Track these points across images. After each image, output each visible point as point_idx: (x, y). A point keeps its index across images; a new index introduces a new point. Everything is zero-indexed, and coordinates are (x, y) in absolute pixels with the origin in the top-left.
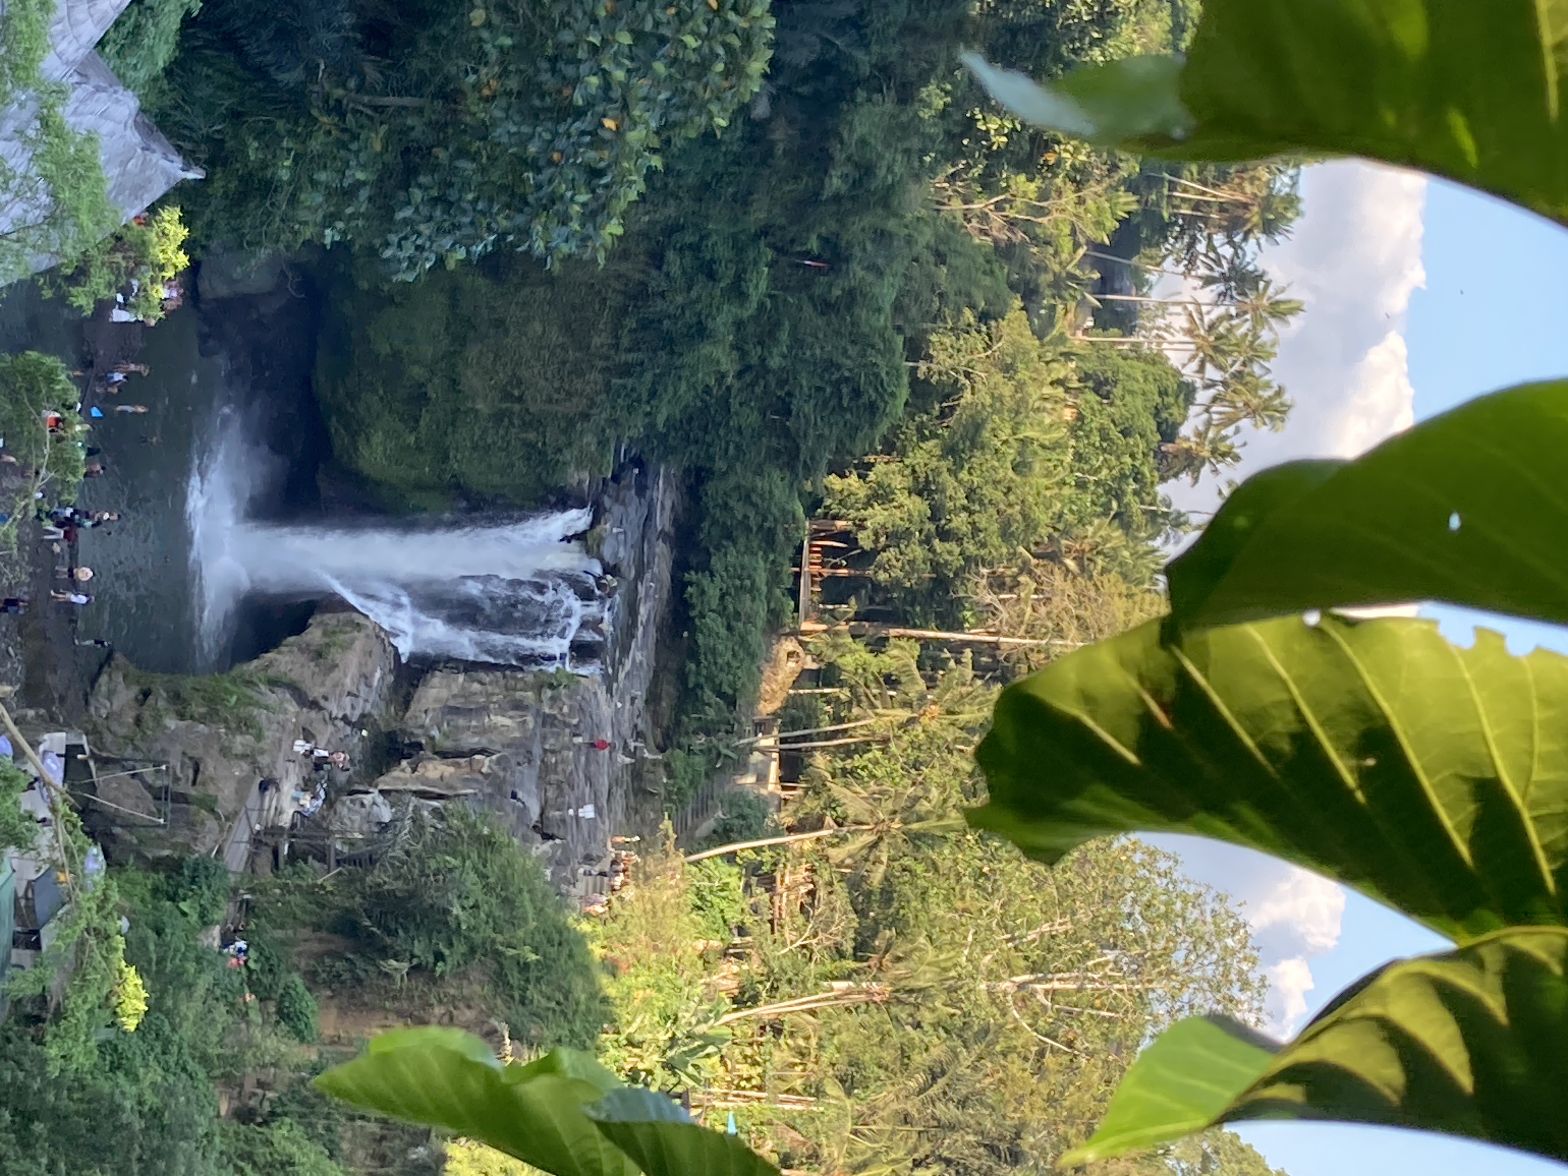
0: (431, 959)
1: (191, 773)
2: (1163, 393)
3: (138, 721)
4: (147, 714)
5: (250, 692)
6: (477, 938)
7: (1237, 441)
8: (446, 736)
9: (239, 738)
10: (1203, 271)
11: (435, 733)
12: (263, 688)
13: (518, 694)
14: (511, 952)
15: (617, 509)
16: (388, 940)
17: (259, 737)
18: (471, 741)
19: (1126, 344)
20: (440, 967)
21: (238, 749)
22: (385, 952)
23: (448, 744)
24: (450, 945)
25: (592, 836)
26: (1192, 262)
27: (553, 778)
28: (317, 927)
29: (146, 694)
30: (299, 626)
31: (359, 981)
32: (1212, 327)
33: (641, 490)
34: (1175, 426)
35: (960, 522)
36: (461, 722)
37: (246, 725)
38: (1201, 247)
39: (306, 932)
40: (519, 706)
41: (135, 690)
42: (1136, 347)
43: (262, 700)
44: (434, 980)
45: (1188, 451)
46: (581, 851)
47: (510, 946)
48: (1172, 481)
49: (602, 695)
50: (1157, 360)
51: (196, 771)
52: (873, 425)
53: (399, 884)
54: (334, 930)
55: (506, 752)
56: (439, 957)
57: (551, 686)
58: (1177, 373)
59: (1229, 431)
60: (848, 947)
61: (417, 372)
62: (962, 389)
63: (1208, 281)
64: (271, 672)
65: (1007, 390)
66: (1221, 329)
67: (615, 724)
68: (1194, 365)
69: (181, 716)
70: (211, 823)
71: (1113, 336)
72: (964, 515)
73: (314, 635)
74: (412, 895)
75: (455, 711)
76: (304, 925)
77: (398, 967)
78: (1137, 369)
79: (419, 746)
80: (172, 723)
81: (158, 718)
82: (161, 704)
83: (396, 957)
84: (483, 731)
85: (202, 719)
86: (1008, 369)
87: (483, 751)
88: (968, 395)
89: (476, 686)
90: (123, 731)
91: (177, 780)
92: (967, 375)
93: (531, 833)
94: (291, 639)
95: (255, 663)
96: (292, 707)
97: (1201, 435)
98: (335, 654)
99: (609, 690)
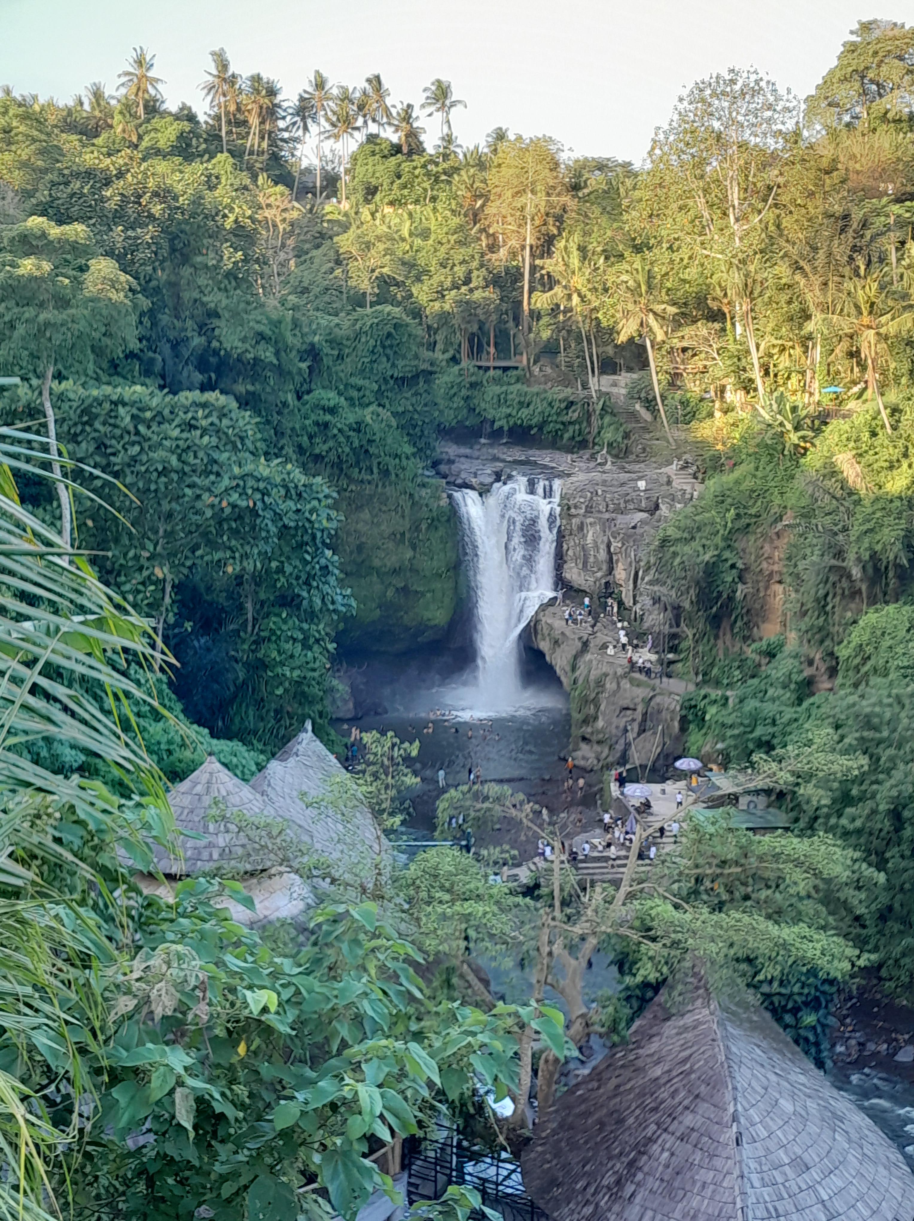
0: (734, 571)
1: (629, 712)
2: (373, 153)
3: (599, 742)
4: (594, 738)
5: (580, 681)
6: (722, 544)
7: (399, 106)
8: (600, 569)
9: (608, 686)
10: (300, 132)
11: (599, 574)
12: (577, 673)
13: (574, 528)
14: (729, 525)
15: (463, 475)
16: (725, 596)
17: (606, 675)
18: (603, 555)
19: (346, 178)
20: (740, 565)
21: (614, 686)
22: (730, 598)
23: (605, 567)
24: (726, 560)
25: (656, 481)
26: (296, 140)
27: (622, 505)
28: (717, 637)
29: (584, 739)
30: (540, 655)
31: (748, 611)
32: (334, 125)
33: (451, 462)
34: (393, 145)
35: (460, 271)
36: (592, 559)
37: (600, 683)
38: (286, 135)
39: (720, 642)
40: (581, 528)
41: (584, 746)
42: (347, 172)
43: (585, 672)
44: (747, 569)
45: (407, 136)
46: (666, 488)
47: (725, 526)
48: (425, 145)
49: (573, 479)
50: (354, 159)
51: (627, 709)
52: (407, 325)
53: (692, 591)
54: (718, 627)
55: (608, 533)
56: (733, 566)
57: (569, 508)
58: (362, 145)
59: (394, 112)
60: (717, 326)
61: (390, 593)
62: (382, 274)
63: (306, 128)
64: (568, 668)
65: (381, 246)
66: (334, 119)
67: (589, 470)
68: (356, 134)
69: (596, 718)
70: (658, 699)
71: (341, 185)
72: (456, 269)
73: (544, 646)
74: (698, 583)
75: (585, 564)
76: (715, 645)
77: (741, 590)
78: (360, 170)
79: (607, 584)
80: (600, 723)
81: (598, 732)
82: (589, 730)
83: (734, 592)
84: (596, 547)
85: (597, 707)
86: (368, 246)
87: (609, 546)
88: (385, 270)
89: (570, 553)
90: (606, 751)
91: (633, 720)
92: (373, 271)
93: (656, 516)
94: (548, 658)
95: (563, 679)
96: (588, 657)
97: (397, 129)
98: (557, 634)
99: (569, 475)
